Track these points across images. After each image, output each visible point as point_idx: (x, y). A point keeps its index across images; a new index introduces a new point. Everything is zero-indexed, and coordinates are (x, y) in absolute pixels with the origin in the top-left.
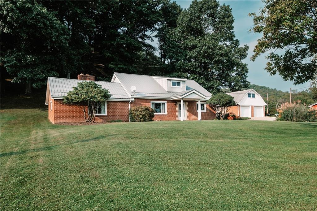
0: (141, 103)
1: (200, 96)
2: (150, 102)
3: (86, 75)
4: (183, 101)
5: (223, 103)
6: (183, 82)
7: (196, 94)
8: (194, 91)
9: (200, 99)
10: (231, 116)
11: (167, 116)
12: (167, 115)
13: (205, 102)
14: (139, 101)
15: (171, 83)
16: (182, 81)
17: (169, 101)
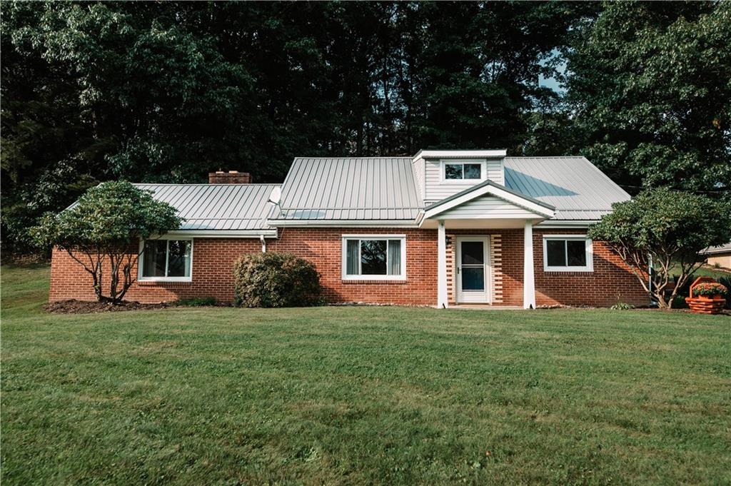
0: (306, 242)
1: (524, 208)
2: (339, 239)
3: (230, 172)
4: (444, 233)
5: (650, 234)
6: (494, 164)
7: (502, 203)
8: (489, 189)
9: (529, 221)
10: (704, 295)
11: (406, 286)
12: (406, 283)
13: (584, 231)
14: (300, 236)
15: (441, 170)
16: (489, 159)
17: (412, 233)
